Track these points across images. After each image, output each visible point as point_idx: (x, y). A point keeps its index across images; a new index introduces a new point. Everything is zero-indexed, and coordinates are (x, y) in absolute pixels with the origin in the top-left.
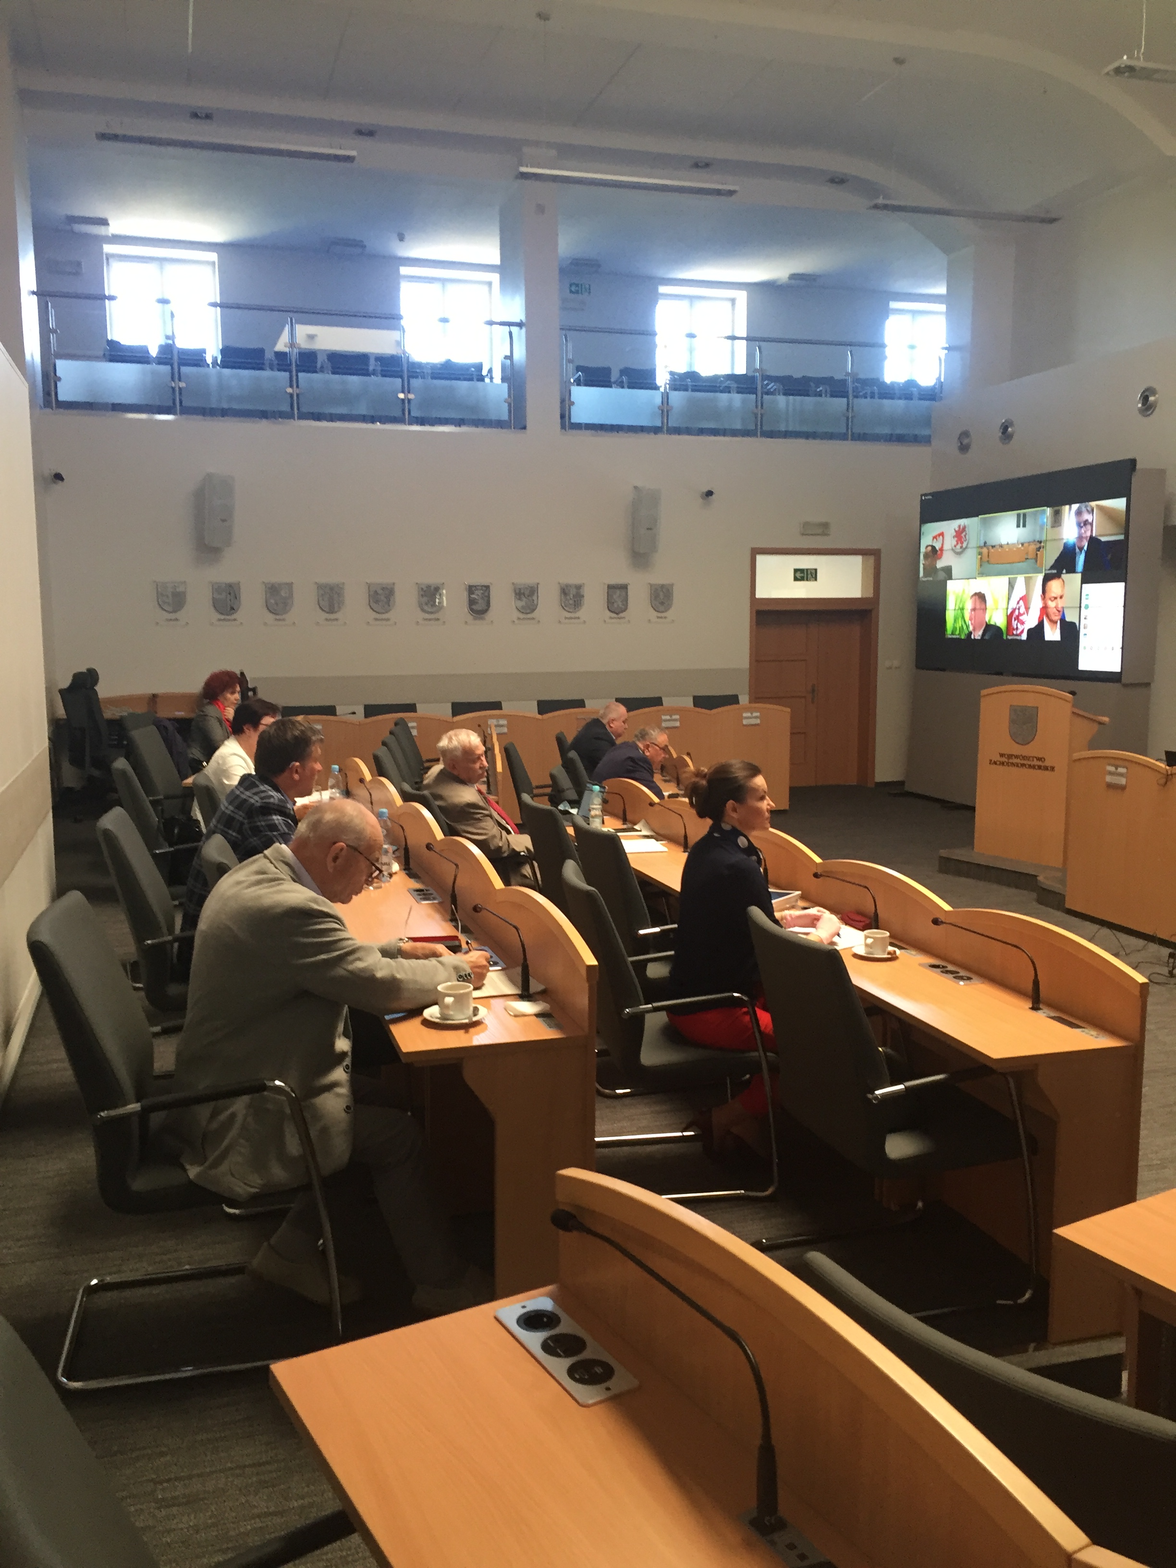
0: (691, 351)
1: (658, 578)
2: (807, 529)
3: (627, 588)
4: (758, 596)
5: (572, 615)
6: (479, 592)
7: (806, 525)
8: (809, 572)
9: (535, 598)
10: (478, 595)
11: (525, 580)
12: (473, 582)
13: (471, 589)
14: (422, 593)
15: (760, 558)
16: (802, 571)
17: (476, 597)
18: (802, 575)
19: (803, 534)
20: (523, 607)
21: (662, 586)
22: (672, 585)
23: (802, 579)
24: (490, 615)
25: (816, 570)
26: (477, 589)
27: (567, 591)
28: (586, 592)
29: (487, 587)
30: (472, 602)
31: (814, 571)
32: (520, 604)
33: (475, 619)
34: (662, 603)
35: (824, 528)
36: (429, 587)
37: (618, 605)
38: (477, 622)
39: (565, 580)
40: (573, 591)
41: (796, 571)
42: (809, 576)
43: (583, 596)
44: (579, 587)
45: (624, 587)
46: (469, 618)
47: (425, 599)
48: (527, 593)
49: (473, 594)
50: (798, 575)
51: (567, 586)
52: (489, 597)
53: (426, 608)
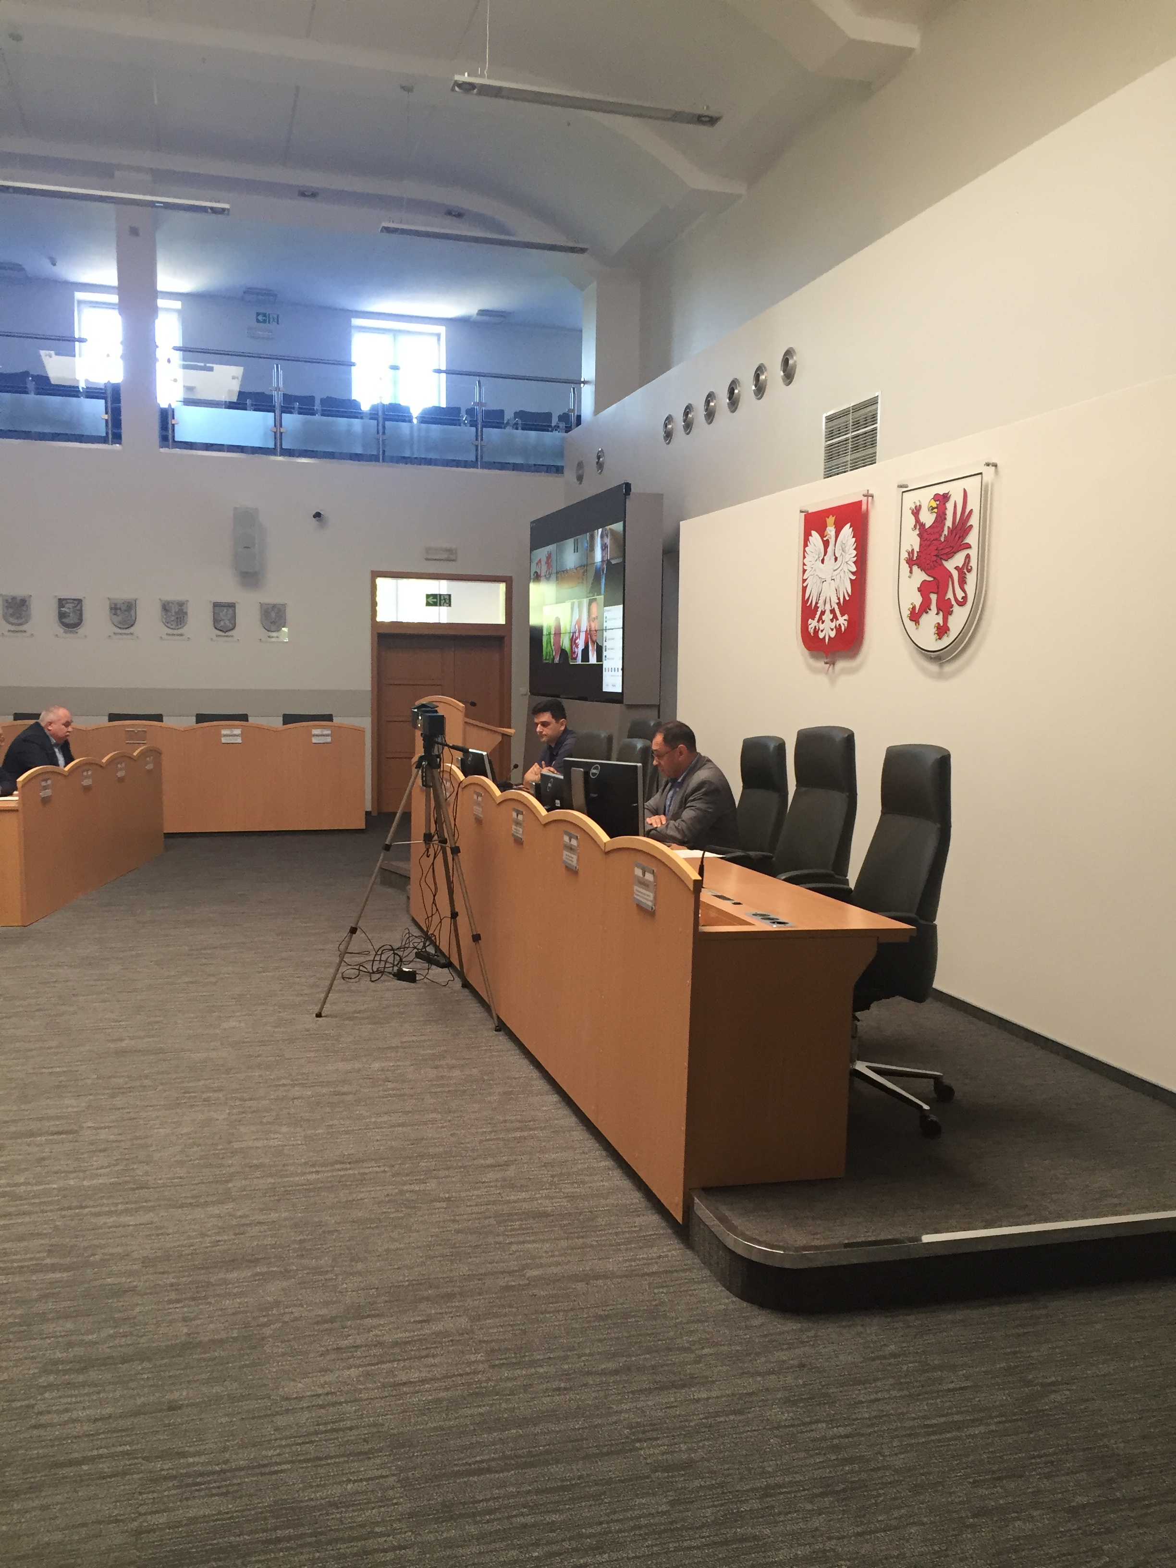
0: (395, 383)
1: (270, 597)
2: (430, 555)
3: (235, 607)
4: (379, 619)
5: (175, 632)
6: (71, 606)
7: (428, 550)
8: (442, 598)
9: (133, 612)
10: (69, 608)
11: (123, 595)
12: (64, 595)
13: (61, 602)
14: (6, 604)
15: (380, 581)
16: (435, 596)
17: (67, 611)
18: (435, 600)
19: (427, 559)
20: (120, 623)
21: (274, 606)
22: (284, 605)
23: (435, 604)
24: (82, 630)
25: (450, 596)
26: (67, 603)
27: (167, 608)
28: (191, 610)
29: (80, 601)
30: (62, 616)
31: (447, 597)
32: (116, 619)
33: (65, 632)
34: (273, 623)
35: (451, 556)
36: (14, 598)
37: (225, 624)
38: (69, 635)
39: (168, 597)
40: (175, 609)
41: (428, 596)
42: (443, 602)
43: (186, 613)
44: (181, 604)
45: (232, 606)
46: (60, 630)
47: (11, 611)
48: (124, 608)
49: (64, 607)
50: (431, 600)
51: (168, 603)
52: (81, 610)
53: (11, 619)
